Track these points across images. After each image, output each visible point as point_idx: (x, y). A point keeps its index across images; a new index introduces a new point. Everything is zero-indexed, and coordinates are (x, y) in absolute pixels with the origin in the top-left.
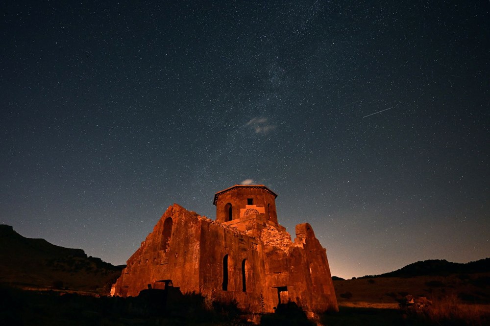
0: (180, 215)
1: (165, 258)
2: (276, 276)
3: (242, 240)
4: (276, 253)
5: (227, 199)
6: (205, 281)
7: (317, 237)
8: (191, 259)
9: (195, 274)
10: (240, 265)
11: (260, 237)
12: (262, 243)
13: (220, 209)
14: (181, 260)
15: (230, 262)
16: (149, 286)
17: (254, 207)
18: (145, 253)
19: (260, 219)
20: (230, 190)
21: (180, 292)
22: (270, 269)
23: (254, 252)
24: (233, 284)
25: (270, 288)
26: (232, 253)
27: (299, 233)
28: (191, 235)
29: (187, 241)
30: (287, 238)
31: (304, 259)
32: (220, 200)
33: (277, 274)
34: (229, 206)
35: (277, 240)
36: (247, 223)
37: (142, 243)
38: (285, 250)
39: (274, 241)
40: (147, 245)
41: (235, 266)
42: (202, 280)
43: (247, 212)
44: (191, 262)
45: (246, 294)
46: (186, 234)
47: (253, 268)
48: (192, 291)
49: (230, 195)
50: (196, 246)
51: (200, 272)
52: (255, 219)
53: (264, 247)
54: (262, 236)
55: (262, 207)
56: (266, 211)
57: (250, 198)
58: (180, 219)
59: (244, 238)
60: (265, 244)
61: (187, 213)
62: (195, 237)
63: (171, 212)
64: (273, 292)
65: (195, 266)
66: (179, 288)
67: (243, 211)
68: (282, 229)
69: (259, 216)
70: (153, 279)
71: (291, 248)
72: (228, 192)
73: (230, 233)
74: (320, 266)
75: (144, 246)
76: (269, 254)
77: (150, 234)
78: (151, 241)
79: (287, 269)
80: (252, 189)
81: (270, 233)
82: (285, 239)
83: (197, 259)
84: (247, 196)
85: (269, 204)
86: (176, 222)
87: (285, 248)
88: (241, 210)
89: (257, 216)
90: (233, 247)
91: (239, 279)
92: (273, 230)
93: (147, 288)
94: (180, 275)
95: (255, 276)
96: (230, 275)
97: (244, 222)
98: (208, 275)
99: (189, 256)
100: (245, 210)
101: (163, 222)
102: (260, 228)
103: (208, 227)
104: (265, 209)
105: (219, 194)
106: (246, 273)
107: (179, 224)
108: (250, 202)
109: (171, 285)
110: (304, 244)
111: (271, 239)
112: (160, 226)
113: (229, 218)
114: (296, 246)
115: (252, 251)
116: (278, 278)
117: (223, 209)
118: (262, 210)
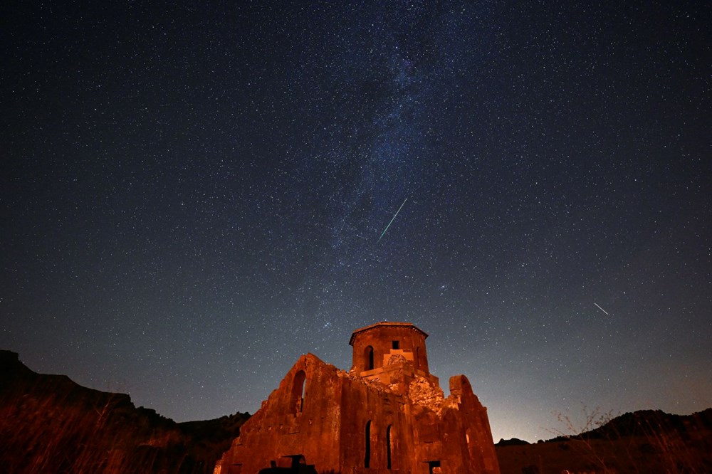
0: (316, 369)
1: (296, 425)
2: (426, 447)
3: (387, 400)
4: (428, 416)
5: (368, 340)
6: (346, 456)
7: (475, 393)
8: (330, 427)
9: (334, 447)
10: (384, 433)
11: (407, 393)
12: (410, 401)
13: (358, 353)
14: (316, 428)
15: (373, 429)
16: (273, 463)
17: (400, 352)
18: (268, 417)
19: (408, 369)
20: (371, 328)
21: (315, 470)
22: (420, 437)
23: (401, 415)
24: (377, 458)
25: (420, 463)
26: (375, 418)
27: (453, 388)
28: (330, 397)
29: (325, 404)
30: (439, 396)
31: (460, 424)
32: (358, 340)
33: (428, 444)
34: (370, 349)
35: (428, 398)
36: (392, 375)
37: (263, 403)
38: (437, 411)
39: (424, 400)
40: (270, 406)
41: (379, 435)
42: (343, 455)
43: (392, 359)
44: (330, 431)
45: (392, 472)
46: (324, 394)
47: (400, 436)
48: (330, 470)
49: (372, 336)
50: (336, 411)
51: (341, 444)
52: (402, 370)
53: (412, 406)
54: (410, 391)
55: (409, 351)
56: (415, 358)
57: (396, 340)
58: (316, 374)
59: (389, 398)
60: (414, 403)
61: (324, 367)
62: (334, 400)
63: (303, 363)
64: (423, 468)
65: (334, 437)
66: (313, 466)
67: (387, 357)
68: (434, 381)
69: (407, 365)
70: (278, 453)
71: (444, 409)
72: (369, 331)
73: (373, 392)
74: (479, 431)
75: (267, 407)
76: (418, 418)
77: (275, 390)
78: (276, 400)
79: (440, 438)
80: (398, 328)
81: (419, 386)
82: (438, 398)
83: (338, 429)
84: (391, 336)
85: (418, 348)
86: (311, 378)
87: (437, 409)
88: (385, 355)
89: (404, 365)
90: (377, 410)
91: (384, 453)
92: (422, 382)
93: (270, 467)
94: (316, 449)
95: (402, 448)
96: (372, 446)
97: (389, 372)
98: (349, 448)
99: (328, 423)
100: (390, 355)
101: (294, 376)
102: (407, 380)
103: (350, 385)
104: (414, 355)
105: (358, 332)
106: (391, 443)
107: (314, 380)
108: (396, 346)
109: (303, 462)
110: (459, 404)
111: (421, 396)
112: (289, 381)
113: (369, 365)
114: (450, 406)
115: (399, 414)
116: (429, 449)
117: (363, 353)
118: (409, 356)
